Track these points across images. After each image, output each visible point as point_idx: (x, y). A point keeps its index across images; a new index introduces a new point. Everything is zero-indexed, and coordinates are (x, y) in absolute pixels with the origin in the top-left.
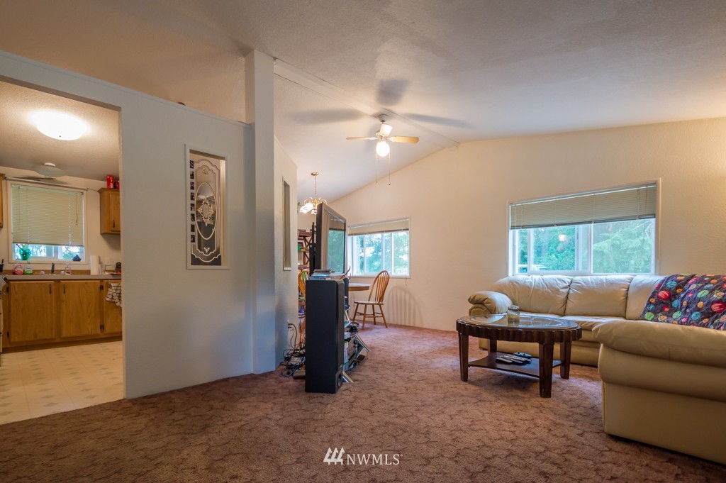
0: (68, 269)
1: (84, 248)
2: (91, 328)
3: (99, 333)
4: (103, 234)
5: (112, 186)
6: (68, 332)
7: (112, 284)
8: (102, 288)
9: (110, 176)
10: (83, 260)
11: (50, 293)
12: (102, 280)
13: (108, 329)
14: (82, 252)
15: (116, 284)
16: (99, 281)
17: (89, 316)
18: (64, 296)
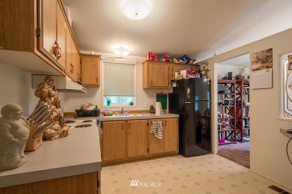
0: (128, 110)
1: (135, 98)
2: (142, 152)
3: (147, 154)
4: (144, 89)
5: (151, 59)
6: (131, 154)
7: (153, 122)
8: (148, 124)
9: (150, 53)
10: (135, 105)
11: (123, 128)
12: (148, 119)
13: (151, 152)
14: (134, 99)
15: (155, 123)
16: (147, 120)
17: (141, 144)
18: (129, 131)
